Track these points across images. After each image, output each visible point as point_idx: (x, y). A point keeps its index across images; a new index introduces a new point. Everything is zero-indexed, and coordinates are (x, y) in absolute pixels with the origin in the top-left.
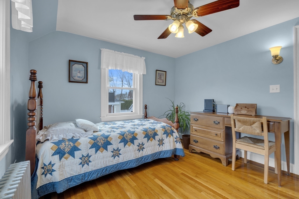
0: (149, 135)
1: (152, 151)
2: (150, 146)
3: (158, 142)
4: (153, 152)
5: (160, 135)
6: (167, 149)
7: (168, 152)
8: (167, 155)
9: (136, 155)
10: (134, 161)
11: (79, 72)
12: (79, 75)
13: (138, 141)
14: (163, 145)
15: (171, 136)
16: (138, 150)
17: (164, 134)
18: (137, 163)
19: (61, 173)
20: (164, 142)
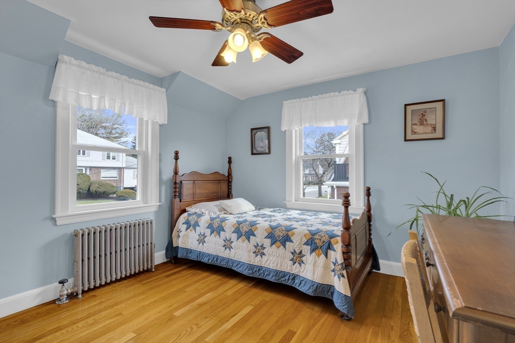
0: (276, 236)
1: (277, 266)
2: (274, 255)
3: (291, 254)
4: (278, 268)
5: (297, 244)
6: (307, 276)
7: (307, 283)
8: (304, 288)
9: (250, 259)
10: (246, 266)
11: (262, 141)
12: (261, 144)
13: (255, 239)
14: (303, 265)
15: (321, 254)
16: (254, 253)
17: (306, 244)
18: (250, 272)
19: (184, 241)
20: (304, 259)
